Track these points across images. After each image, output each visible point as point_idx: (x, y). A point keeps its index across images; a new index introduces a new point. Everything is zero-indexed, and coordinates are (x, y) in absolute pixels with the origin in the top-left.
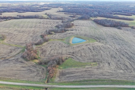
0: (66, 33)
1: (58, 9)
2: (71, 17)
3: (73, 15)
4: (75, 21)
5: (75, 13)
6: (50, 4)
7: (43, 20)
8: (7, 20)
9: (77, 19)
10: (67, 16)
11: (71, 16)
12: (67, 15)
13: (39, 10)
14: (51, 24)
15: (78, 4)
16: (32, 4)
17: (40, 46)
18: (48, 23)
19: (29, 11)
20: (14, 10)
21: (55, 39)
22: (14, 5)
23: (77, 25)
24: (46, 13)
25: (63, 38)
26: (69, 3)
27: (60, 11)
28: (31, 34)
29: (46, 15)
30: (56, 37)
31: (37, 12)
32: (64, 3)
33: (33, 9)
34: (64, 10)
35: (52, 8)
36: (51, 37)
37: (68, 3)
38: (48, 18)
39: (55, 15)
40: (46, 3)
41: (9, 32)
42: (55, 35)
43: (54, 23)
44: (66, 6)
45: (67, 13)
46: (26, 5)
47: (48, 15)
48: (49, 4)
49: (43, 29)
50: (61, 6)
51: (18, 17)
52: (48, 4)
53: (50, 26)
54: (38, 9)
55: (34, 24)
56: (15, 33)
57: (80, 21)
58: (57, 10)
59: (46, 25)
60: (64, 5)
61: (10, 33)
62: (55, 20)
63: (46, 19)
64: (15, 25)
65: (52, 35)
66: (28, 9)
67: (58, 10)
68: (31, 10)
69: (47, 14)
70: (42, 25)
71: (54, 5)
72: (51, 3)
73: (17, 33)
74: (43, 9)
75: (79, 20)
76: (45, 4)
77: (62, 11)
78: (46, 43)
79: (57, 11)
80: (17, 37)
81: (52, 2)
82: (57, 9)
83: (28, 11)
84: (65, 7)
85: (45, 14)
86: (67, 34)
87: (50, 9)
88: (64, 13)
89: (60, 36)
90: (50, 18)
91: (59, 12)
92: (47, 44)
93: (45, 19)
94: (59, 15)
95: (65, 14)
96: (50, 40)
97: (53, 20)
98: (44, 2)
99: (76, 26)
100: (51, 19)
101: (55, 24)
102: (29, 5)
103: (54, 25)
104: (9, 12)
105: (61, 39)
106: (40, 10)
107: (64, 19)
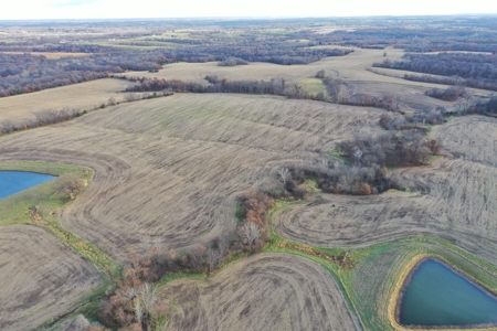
0: (380, 207)
1: (380, 52)
2: (436, 95)
3: (445, 87)
4: (452, 120)
5: (463, 74)
6: (355, 33)
7: (294, 102)
8: (155, 96)
9: (469, 112)
10: (413, 92)
11: (435, 90)
12: (415, 87)
13: (300, 58)
14: (323, 128)
15: (482, 29)
16: (291, 31)
17: (199, 282)
18: (312, 121)
19: (262, 61)
20: (211, 53)
21: (304, 237)
22: (229, 33)
23: (463, 148)
24: (322, 72)
25: (350, 242)
26: (440, 25)
27: (386, 65)
28: (201, 184)
29: (320, 81)
30: (314, 225)
31: (289, 64)
32: (419, 27)
33: (279, 54)
34: (407, 61)
35: (355, 48)
36: (287, 223)
37: (436, 26)
38: (319, 98)
39: (358, 82)
40: (344, 28)
41: (121, 158)
42: (312, 211)
43: (339, 126)
44: (423, 40)
45: (420, 75)
46: (269, 34)
47: (326, 82)
48: (351, 33)
49: (274, 154)
50: (400, 42)
51: (206, 84)
52: (350, 30)
53: (317, 138)
54: (299, 54)
55: (246, 123)
56: (134, 169)
57: (482, 125)
58: (377, 57)
59: (298, 133)
60: (416, 38)
61: (118, 164)
62: (349, 109)
63: (313, 99)
64: (166, 124)
65: (297, 207)
66: (260, 52)
67: (381, 61)
68: (270, 55)
69: (322, 77)
70: (282, 129)
71: (370, 34)
72: (363, 27)
73: (145, 170)
74: (319, 51)
75: (475, 117)
76: (335, 32)
77: (397, 63)
78: (240, 264)
79: (374, 65)
80: (130, 194)
81: (366, 24)
82: (375, 55)
83: (258, 61)
84: (414, 45)
85: (317, 77)
86: (385, 211)
87: (346, 53)
88: (403, 73)
89: (339, 219)
90: (333, 93)
91: (382, 66)
92: (239, 274)
93: (306, 98)
94: (376, 83)
95: (406, 78)
96: (271, 242)
97: (342, 107)
98: (337, 24)
99: (456, 155)
100: (334, 101)
101: (342, 129)
102: (276, 35)
103: (333, 136)
104: (190, 61)
105: (340, 247)
106: (304, 59)
107: (394, 105)
